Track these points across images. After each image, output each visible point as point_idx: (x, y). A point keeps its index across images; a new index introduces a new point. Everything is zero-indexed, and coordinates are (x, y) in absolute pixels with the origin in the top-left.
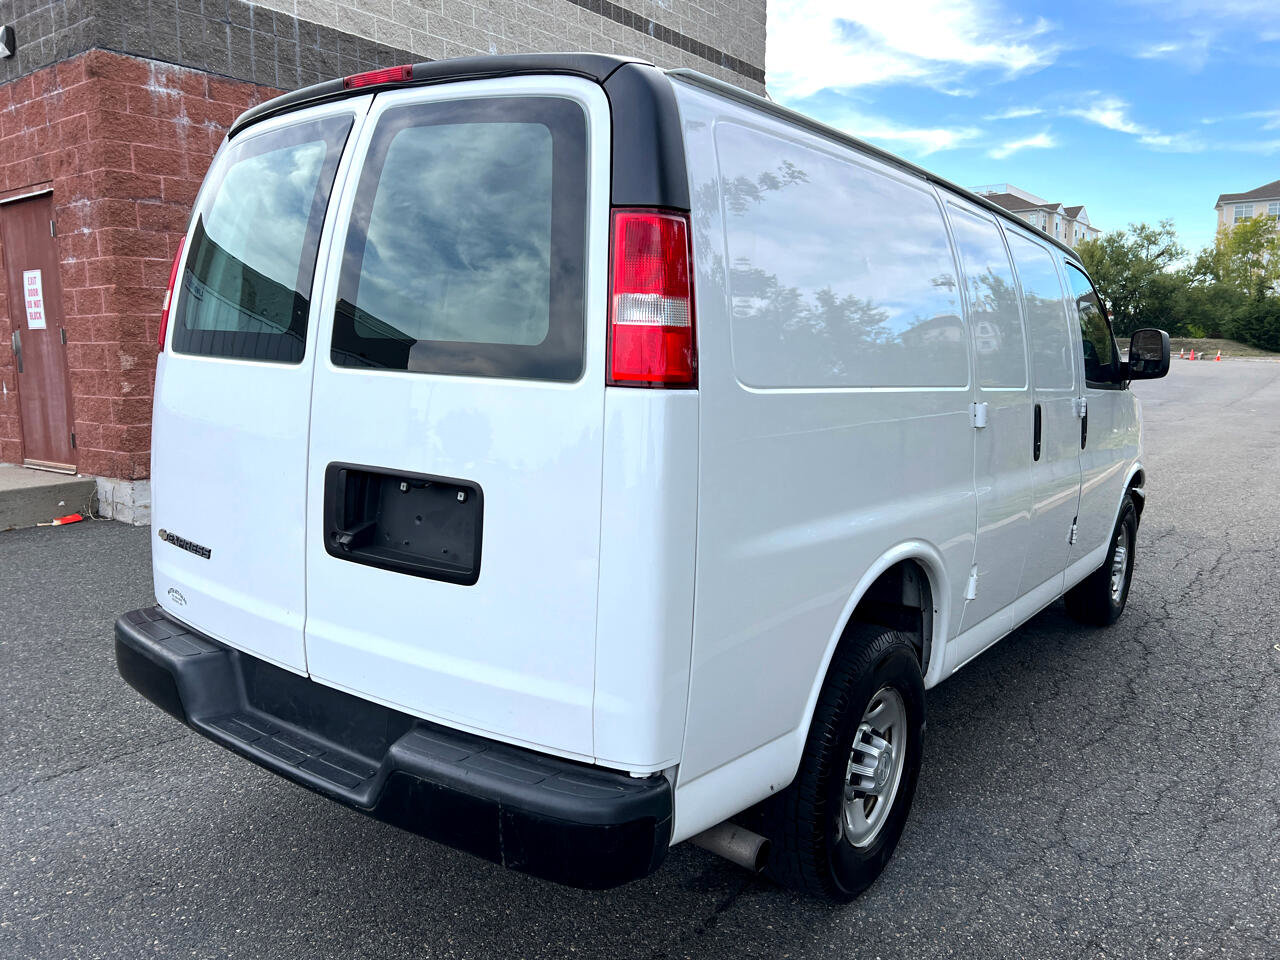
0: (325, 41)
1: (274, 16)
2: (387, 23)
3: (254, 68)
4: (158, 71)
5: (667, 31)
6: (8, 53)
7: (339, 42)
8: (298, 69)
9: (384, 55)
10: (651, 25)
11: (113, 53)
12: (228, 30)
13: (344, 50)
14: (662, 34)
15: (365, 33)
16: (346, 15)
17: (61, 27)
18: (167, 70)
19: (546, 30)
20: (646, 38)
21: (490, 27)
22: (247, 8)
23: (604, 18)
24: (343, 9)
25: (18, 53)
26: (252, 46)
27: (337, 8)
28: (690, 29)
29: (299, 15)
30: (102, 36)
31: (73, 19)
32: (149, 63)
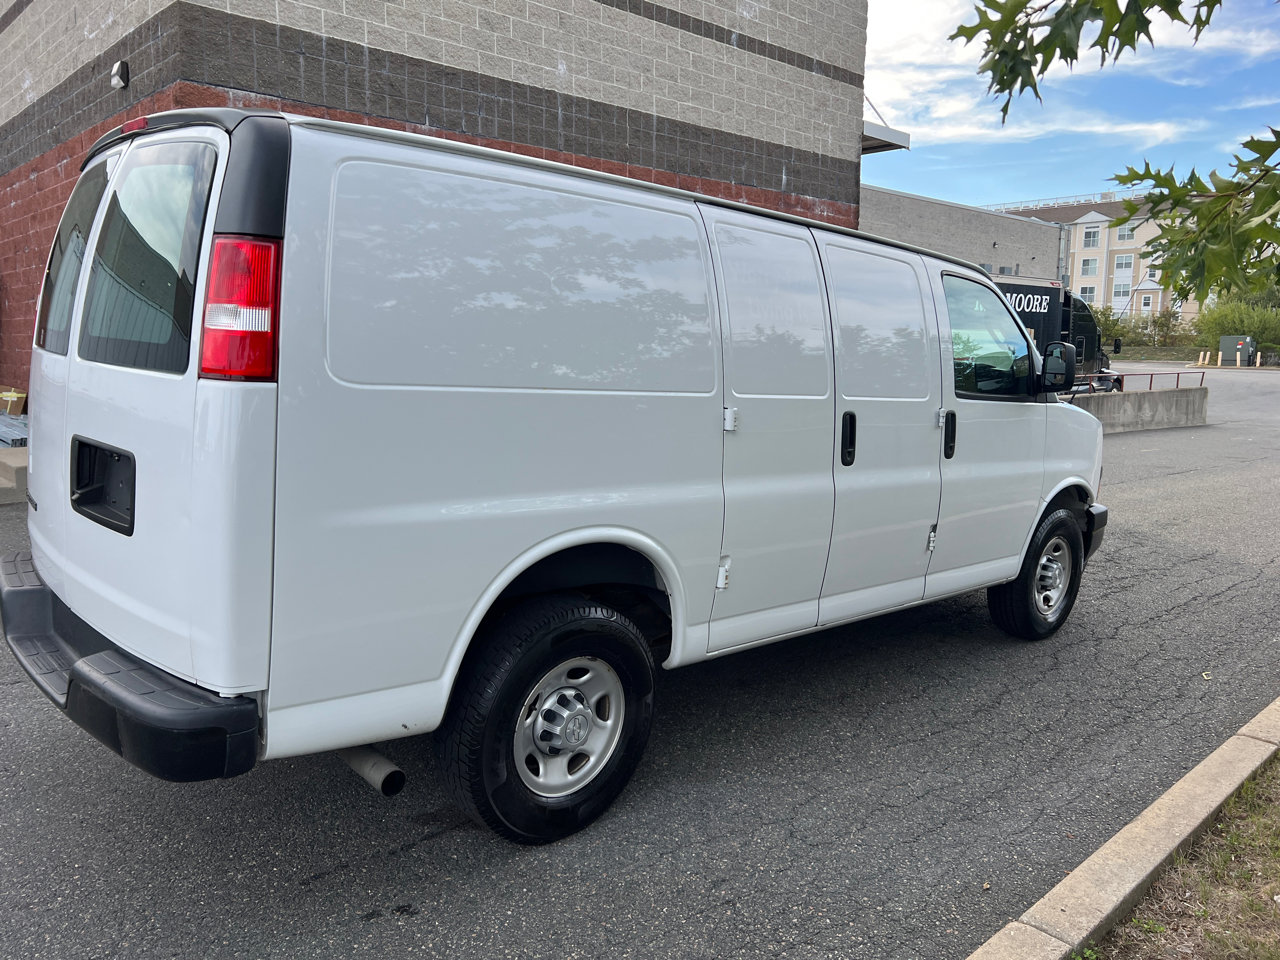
0: (393, 66)
1: (345, 46)
2: (454, 47)
3: (325, 93)
4: (236, 99)
5: (752, 40)
6: (122, 84)
7: (407, 66)
8: (368, 92)
9: (450, 76)
10: (734, 36)
11: (196, 84)
12: (301, 60)
13: (412, 73)
14: (747, 43)
15: (432, 57)
16: (415, 41)
17: (158, 61)
18: (245, 97)
19: (618, 45)
20: (728, 48)
21: (560, 45)
22: (320, 39)
23: (681, 32)
24: (414, 36)
25: (130, 84)
26: (324, 73)
27: (406, 35)
28: (778, 37)
29: (369, 43)
30: (185, 69)
31: (166, 55)
32: (228, 92)
